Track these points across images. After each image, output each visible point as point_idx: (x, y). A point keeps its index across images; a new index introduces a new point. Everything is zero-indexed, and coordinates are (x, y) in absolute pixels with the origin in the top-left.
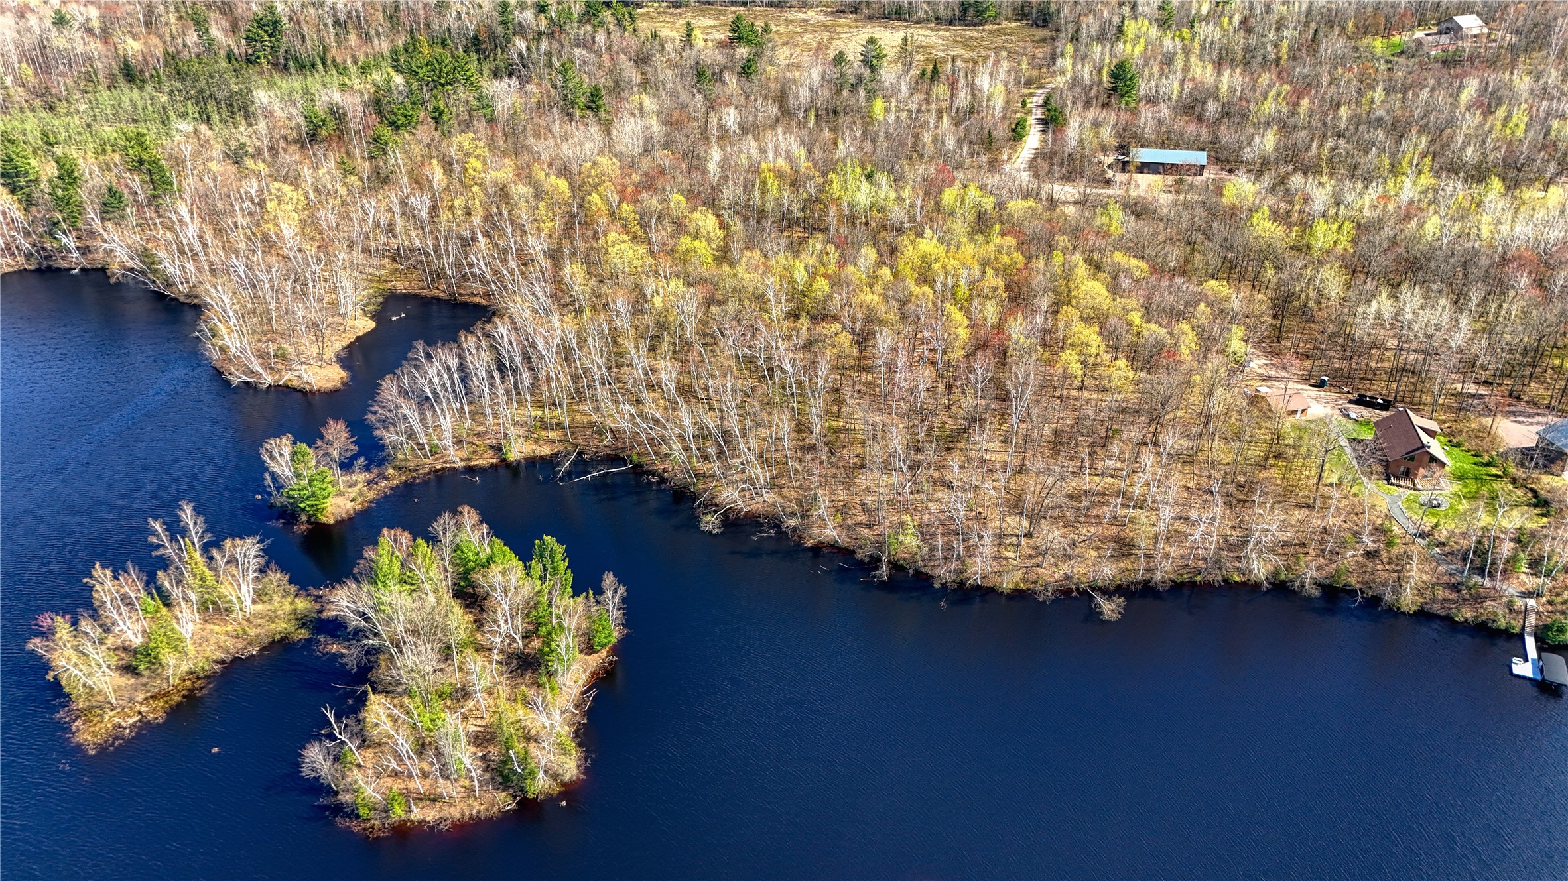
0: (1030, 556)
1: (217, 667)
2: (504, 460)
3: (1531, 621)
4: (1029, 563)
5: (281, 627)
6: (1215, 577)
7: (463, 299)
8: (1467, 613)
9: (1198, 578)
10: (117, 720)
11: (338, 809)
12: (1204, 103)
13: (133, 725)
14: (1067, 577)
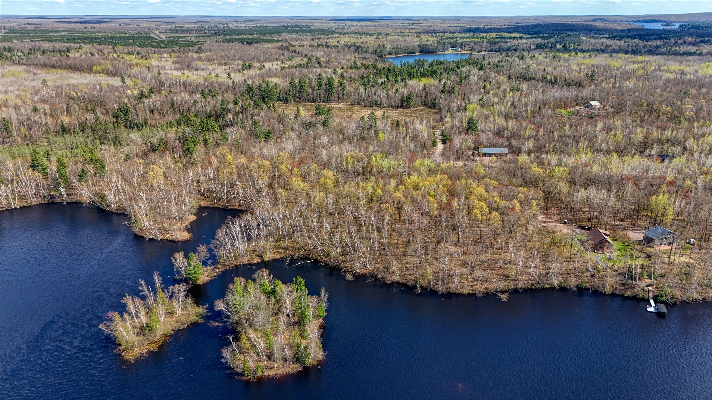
0: (472, 282)
1: (173, 332)
2: (263, 260)
3: (651, 294)
4: (472, 284)
5: (194, 318)
6: (539, 286)
7: (229, 207)
8: (628, 293)
9: (533, 287)
10: (139, 351)
11: (237, 374)
12: (503, 131)
13: (146, 353)
14: (486, 288)
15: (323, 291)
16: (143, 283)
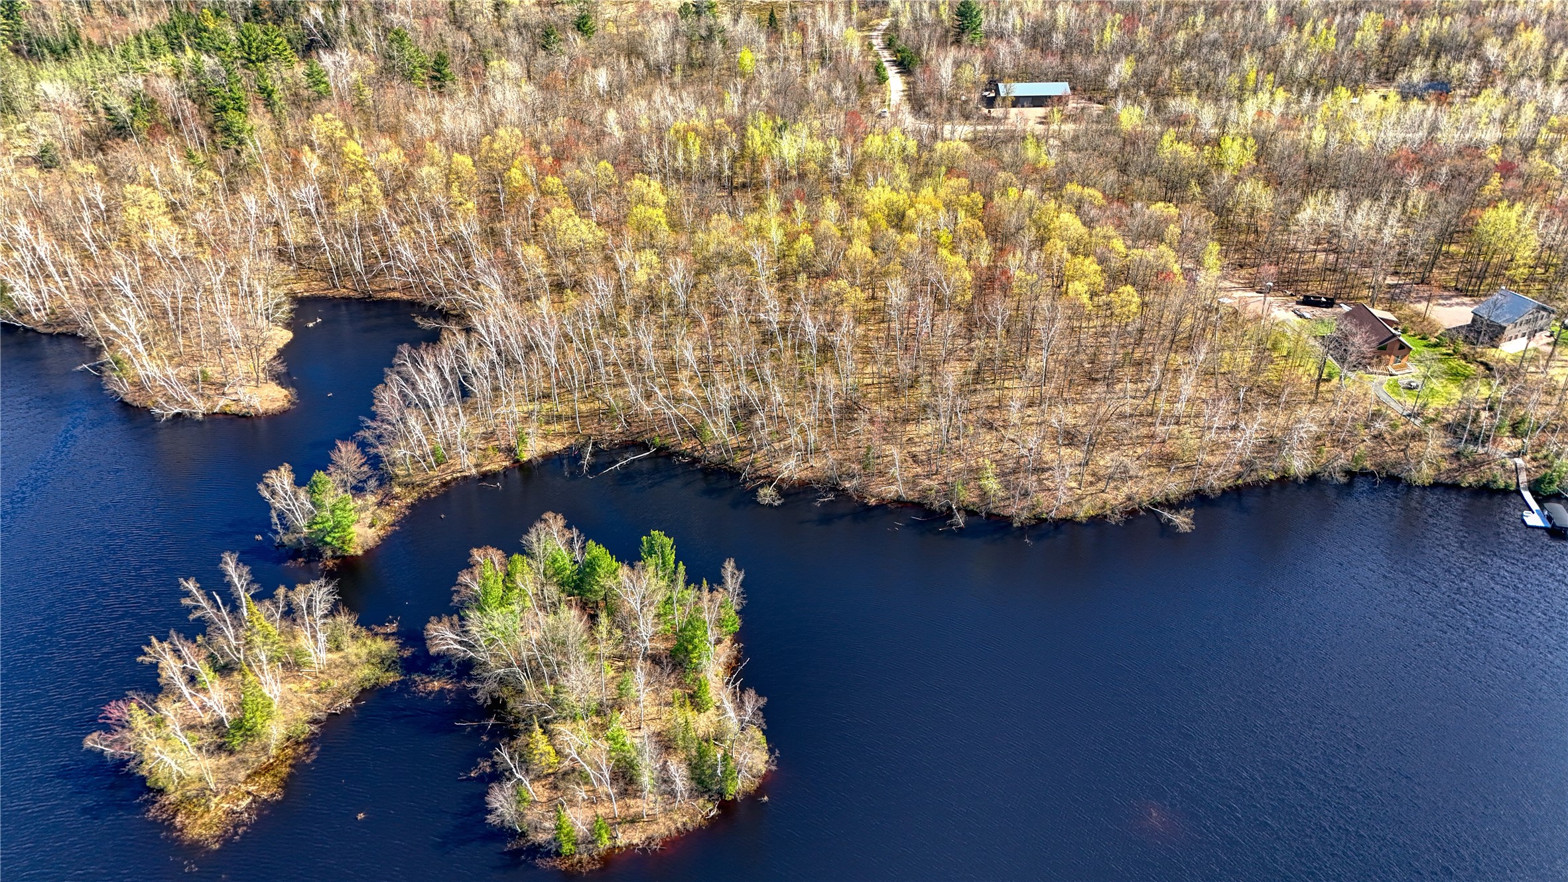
0: (1092, 483)
1: (314, 728)
2: (518, 461)
3: (1523, 478)
5: (365, 672)
6: (1253, 478)
7: (379, 296)
8: (1470, 479)
9: (1240, 482)
10: (225, 806)
11: (536, 850)
12: (1047, 34)
13: (248, 808)
14: (1129, 499)
15: (729, 567)
16: (191, 585)
